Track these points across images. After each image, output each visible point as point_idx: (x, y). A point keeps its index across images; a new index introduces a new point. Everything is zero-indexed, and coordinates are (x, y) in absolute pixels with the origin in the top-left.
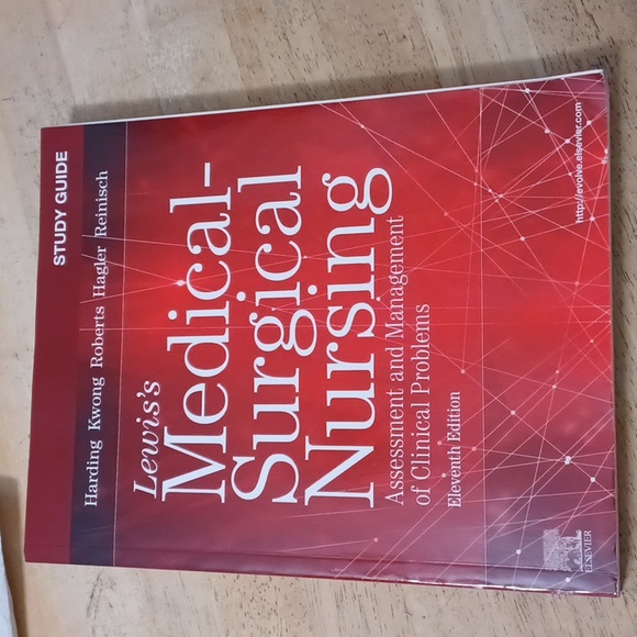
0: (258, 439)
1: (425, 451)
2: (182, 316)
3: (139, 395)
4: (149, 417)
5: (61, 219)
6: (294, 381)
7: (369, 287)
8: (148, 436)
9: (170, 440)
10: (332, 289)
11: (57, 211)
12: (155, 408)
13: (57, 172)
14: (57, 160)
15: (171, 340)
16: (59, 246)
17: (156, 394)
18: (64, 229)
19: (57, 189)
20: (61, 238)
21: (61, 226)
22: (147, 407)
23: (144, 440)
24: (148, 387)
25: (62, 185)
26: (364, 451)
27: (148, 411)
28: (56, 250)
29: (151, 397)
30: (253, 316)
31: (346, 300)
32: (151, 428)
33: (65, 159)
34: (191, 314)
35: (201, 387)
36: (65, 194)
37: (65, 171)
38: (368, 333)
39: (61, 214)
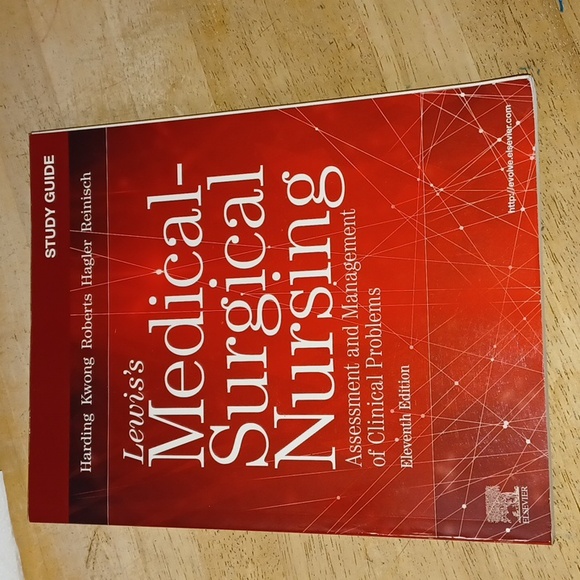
0: (231, 410)
1: (380, 419)
2: (161, 301)
3: (125, 372)
4: (135, 391)
5: (51, 216)
6: (262, 358)
7: (327, 273)
8: (134, 409)
9: (154, 412)
10: (294, 275)
11: (46, 209)
12: (140, 384)
13: (46, 174)
14: (45, 163)
15: (152, 323)
16: (50, 240)
17: (140, 371)
18: (54, 225)
19: (46, 190)
20: (51, 233)
21: (50, 222)
22: (133, 383)
23: (131, 413)
24: (133, 365)
25: (50, 186)
26: (326, 419)
27: (133, 387)
28: (47, 244)
29: (136, 375)
30: (225, 301)
31: (307, 285)
32: (137, 402)
33: (53, 162)
34: (169, 299)
35: (180, 365)
36: (53, 193)
37: (53, 173)
38: (327, 314)
39: (50, 212)
